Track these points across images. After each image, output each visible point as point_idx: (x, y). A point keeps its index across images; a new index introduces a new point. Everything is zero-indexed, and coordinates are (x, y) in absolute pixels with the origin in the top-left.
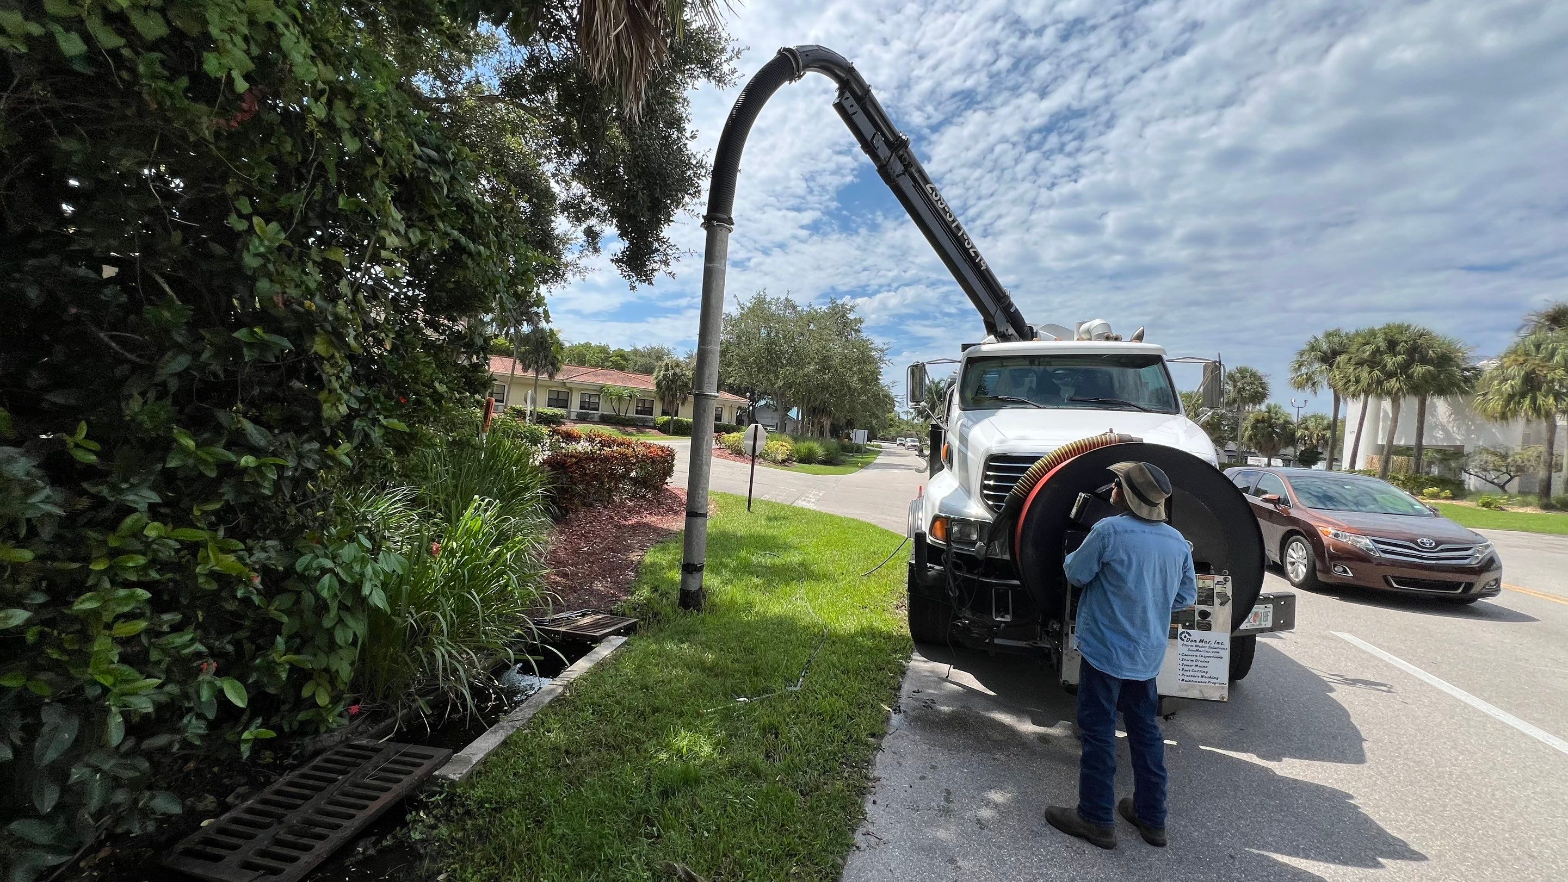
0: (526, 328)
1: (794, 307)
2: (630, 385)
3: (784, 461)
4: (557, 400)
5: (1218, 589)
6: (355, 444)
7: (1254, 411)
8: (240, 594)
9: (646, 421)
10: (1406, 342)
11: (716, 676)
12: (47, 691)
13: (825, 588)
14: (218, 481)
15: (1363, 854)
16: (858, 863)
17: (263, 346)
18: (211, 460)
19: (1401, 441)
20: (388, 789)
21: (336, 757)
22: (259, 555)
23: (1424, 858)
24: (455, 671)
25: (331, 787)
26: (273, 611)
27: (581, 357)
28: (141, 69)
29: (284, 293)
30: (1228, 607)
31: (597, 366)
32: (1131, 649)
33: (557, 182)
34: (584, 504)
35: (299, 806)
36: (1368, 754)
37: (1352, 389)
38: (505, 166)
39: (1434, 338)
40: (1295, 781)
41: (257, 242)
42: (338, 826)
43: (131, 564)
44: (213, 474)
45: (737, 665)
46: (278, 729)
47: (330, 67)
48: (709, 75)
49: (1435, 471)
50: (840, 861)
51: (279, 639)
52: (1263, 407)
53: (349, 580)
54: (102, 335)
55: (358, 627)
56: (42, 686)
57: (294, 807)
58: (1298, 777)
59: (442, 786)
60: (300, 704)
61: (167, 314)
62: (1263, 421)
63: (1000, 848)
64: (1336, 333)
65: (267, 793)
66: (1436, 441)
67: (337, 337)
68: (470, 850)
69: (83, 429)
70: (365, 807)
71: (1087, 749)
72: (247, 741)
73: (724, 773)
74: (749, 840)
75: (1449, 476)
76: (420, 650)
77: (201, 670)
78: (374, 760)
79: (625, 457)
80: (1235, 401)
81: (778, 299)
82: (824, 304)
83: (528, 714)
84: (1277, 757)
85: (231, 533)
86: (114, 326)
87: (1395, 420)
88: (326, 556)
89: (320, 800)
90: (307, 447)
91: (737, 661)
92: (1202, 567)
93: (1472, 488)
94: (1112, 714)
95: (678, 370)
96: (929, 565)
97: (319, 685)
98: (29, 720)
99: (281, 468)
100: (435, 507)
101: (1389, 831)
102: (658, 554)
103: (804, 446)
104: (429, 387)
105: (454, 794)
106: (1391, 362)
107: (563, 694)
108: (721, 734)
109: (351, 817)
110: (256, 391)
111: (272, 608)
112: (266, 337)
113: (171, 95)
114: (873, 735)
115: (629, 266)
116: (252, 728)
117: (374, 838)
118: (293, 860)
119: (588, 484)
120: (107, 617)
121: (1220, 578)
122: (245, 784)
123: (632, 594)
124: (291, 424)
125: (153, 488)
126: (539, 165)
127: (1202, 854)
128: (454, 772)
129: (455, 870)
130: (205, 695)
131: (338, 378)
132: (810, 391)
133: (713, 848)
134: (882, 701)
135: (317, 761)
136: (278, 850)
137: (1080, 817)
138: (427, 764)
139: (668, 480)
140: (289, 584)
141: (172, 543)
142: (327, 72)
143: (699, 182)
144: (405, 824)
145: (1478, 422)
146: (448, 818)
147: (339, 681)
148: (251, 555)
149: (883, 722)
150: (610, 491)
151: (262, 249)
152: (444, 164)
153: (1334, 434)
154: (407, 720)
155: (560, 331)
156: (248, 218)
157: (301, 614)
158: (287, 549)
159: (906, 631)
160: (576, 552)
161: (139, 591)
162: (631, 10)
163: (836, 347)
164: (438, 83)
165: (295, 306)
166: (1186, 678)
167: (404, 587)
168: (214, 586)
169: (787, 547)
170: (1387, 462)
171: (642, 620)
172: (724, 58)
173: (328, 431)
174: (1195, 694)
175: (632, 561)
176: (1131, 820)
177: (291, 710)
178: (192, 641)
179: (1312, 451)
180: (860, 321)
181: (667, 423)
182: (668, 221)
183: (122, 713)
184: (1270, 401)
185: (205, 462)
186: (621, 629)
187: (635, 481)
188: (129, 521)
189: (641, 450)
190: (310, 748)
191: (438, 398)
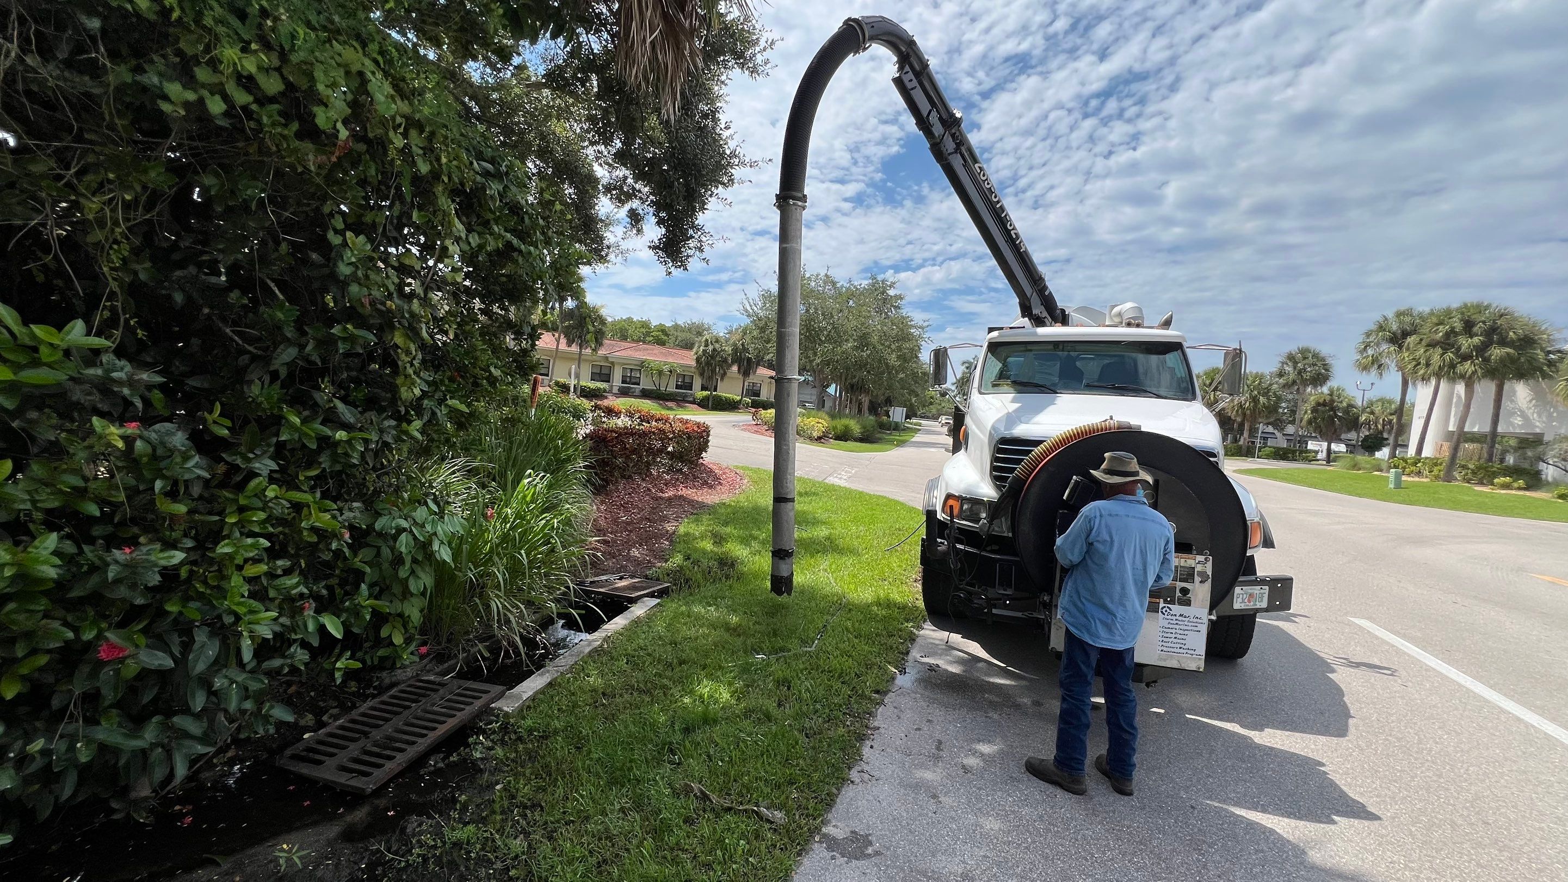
0: (570, 303)
1: (834, 283)
2: (670, 360)
3: (819, 438)
4: (600, 374)
5: (1199, 568)
6: (424, 421)
7: (1314, 394)
8: (334, 546)
9: (686, 396)
10: (1484, 322)
11: (739, 635)
12: (197, 616)
13: (849, 561)
14: (320, 450)
15: (1319, 812)
16: (851, 794)
17: (351, 339)
18: (313, 435)
19: (1473, 426)
20: (454, 716)
21: (409, 689)
22: (348, 514)
23: (1377, 818)
24: (508, 622)
25: (407, 712)
26: (357, 563)
27: (624, 332)
28: (265, 120)
29: (370, 295)
30: (1208, 585)
31: (638, 341)
32: (1110, 621)
33: (601, 165)
34: (623, 477)
35: (382, 726)
36: (1352, 729)
37: (1422, 372)
38: (551, 153)
39: (1515, 319)
40: (1271, 749)
41: (349, 253)
42: (414, 743)
43: (255, 519)
44: (314, 447)
45: (757, 626)
46: (363, 661)
47: (406, 102)
48: (742, 66)
49: (1510, 460)
50: (834, 791)
51: (363, 586)
52: (1325, 390)
53: (421, 539)
54: (228, 330)
55: (426, 579)
56: (193, 610)
57: (377, 726)
58: (1275, 746)
59: (498, 716)
60: (379, 642)
61: (280, 315)
62: (1324, 404)
63: (980, 789)
64: (1408, 313)
65: (354, 714)
66: (1514, 427)
67: (412, 332)
68: (522, 767)
69: (218, 408)
70: (435, 729)
71: (1065, 706)
72: (339, 669)
73: (739, 716)
74: (756, 769)
75: (1526, 465)
76: (478, 601)
77: (304, 608)
78: (441, 692)
79: (662, 431)
80: (1294, 382)
81: (817, 276)
82: (865, 279)
83: (571, 661)
84: (1259, 727)
85: (325, 496)
86: (235, 323)
87: (1467, 406)
88: (400, 517)
89: (398, 722)
90: (387, 423)
91: (759, 623)
92: (1183, 547)
93: (1550, 479)
94: (1089, 677)
95: (717, 346)
96: (939, 540)
97: (394, 627)
98: (184, 638)
99: (366, 441)
100: (488, 477)
101: (1352, 795)
102: (691, 525)
103: (841, 423)
104: (486, 371)
105: (508, 723)
106: (1465, 343)
107: (601, 646)
108: (739, 684)
109: (424, 736)
110: (345, 375)
111: (357, 560)
112: (356, 332)
113: (284, 137)
114: (877, 692)
115: (666, 252)
116: (343, 660)
117: (442, 756)
118: (380, 766)
119: (628, 457)
120: (239, 560)
121: (1200, 558)
122: (336, 707)
123: (666, 561)
124: (371, 404)
125: (271, 458)
126: (583, 148)
127: (1165, 803)
128: (508, 705)
129: (509, 782)
130: (311, 627)
131: (412, 365)
132: (848, 369)
133: (726, 774)
134: (889, 663)
135: (393, 692)
136: (367, 758)
137: (1057, 768)
138: (485, 698)
139: (704, 455)
140: (369, 539)
141: (284, 502)
142: (404, 107)
143: (733, 171)
144: (467, 745)
145: (1561, 409)
146: (503, 743)
147: (411, 625)
148: (342, 514)
149: (888, 681)
150: (648, 465)
151: (353, 260)
152: (498, 176)
153: (1399, 419)
154: (467, 662)
155: (602, 306)
156: (342, 233)
157: (379, 565)
158: (366, 509)
159: (921, 604)
160: (615, 521)
161: (262, 540)
162: (665, 16)
163: (875, 323)
164: (488, 70)
165: (379, 306)
166: (1165, 649)
167: (464, 546)
168: (314, 539)
169: (816, 522)
170: (1455, 449)
171: (675, 585)
172: (758, 49)
173: (402, 409)
174: (1173, 664)
175: (668, 531)
176: (1104, 773)
177: (372, 647)
178: (298, 584)
179: (1376, 437)
180: (900, 297)
181: (706, 399)
182: (703, 209)
183: (250, 636)
184: (1333, 383)
185: (307, 435)
186: (654, 592)
187: (672, 455)
188: (253, 483)
189: (678, 426)
190: (387, 681)
191: (492, 381)
